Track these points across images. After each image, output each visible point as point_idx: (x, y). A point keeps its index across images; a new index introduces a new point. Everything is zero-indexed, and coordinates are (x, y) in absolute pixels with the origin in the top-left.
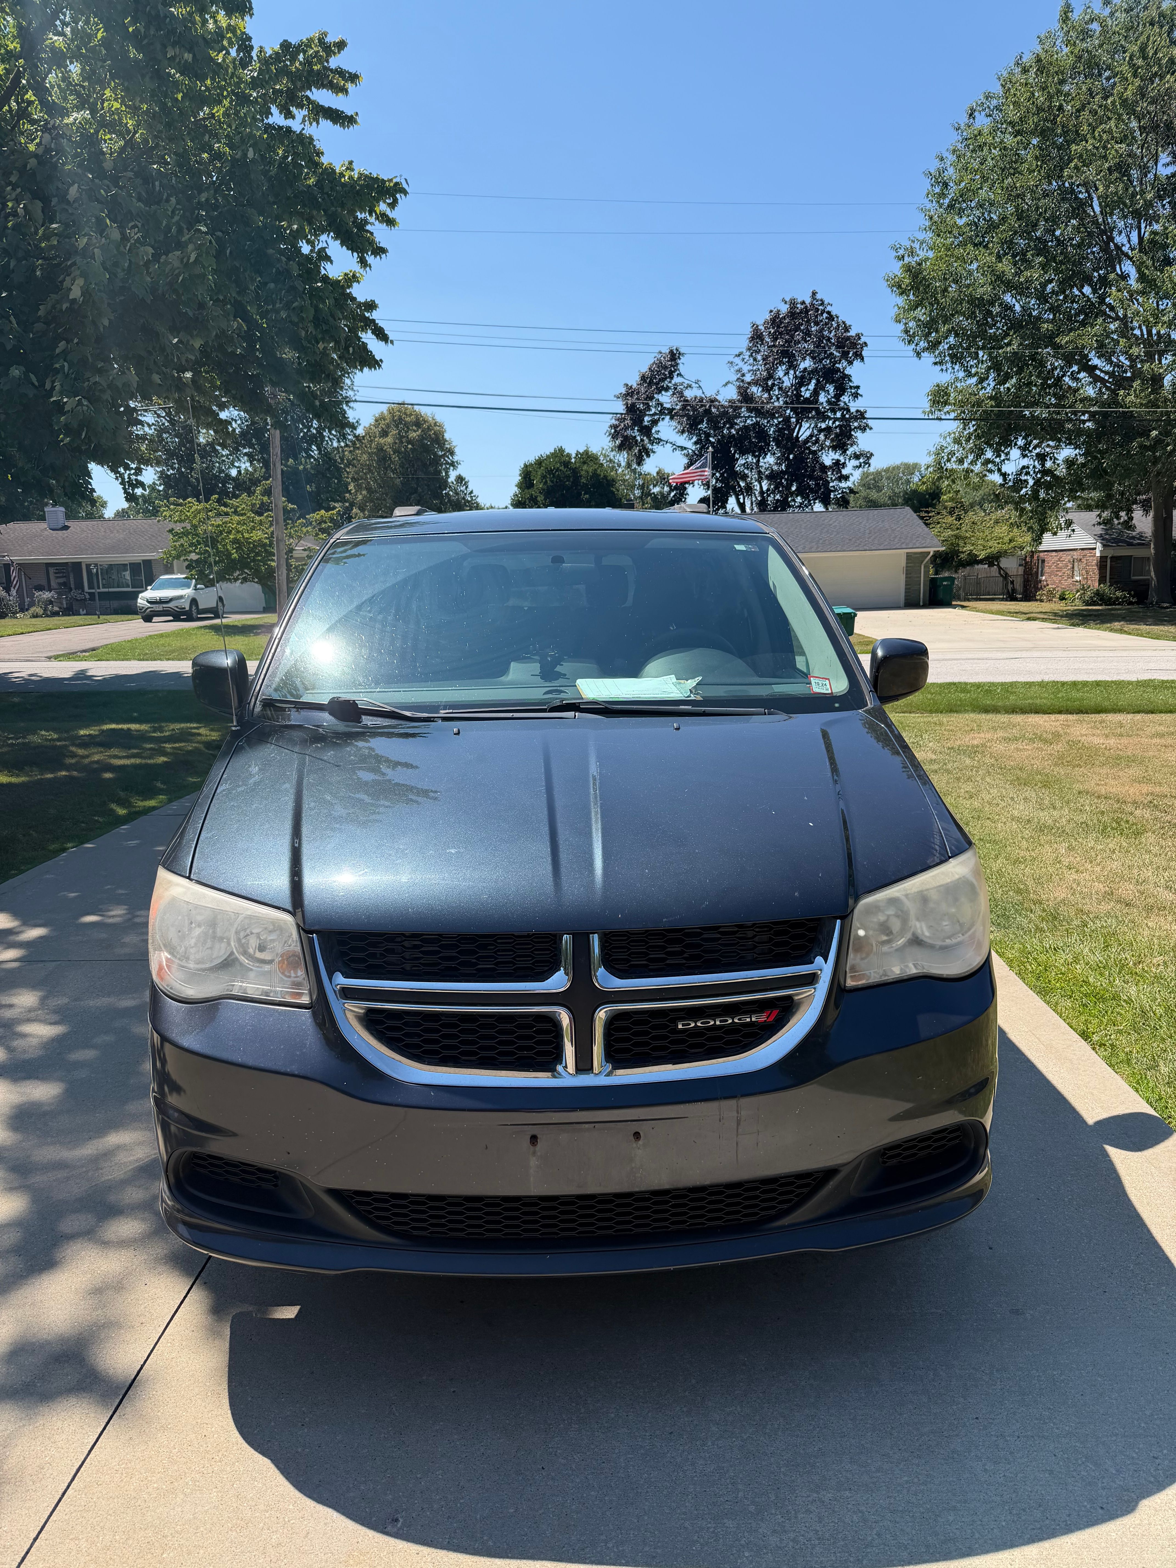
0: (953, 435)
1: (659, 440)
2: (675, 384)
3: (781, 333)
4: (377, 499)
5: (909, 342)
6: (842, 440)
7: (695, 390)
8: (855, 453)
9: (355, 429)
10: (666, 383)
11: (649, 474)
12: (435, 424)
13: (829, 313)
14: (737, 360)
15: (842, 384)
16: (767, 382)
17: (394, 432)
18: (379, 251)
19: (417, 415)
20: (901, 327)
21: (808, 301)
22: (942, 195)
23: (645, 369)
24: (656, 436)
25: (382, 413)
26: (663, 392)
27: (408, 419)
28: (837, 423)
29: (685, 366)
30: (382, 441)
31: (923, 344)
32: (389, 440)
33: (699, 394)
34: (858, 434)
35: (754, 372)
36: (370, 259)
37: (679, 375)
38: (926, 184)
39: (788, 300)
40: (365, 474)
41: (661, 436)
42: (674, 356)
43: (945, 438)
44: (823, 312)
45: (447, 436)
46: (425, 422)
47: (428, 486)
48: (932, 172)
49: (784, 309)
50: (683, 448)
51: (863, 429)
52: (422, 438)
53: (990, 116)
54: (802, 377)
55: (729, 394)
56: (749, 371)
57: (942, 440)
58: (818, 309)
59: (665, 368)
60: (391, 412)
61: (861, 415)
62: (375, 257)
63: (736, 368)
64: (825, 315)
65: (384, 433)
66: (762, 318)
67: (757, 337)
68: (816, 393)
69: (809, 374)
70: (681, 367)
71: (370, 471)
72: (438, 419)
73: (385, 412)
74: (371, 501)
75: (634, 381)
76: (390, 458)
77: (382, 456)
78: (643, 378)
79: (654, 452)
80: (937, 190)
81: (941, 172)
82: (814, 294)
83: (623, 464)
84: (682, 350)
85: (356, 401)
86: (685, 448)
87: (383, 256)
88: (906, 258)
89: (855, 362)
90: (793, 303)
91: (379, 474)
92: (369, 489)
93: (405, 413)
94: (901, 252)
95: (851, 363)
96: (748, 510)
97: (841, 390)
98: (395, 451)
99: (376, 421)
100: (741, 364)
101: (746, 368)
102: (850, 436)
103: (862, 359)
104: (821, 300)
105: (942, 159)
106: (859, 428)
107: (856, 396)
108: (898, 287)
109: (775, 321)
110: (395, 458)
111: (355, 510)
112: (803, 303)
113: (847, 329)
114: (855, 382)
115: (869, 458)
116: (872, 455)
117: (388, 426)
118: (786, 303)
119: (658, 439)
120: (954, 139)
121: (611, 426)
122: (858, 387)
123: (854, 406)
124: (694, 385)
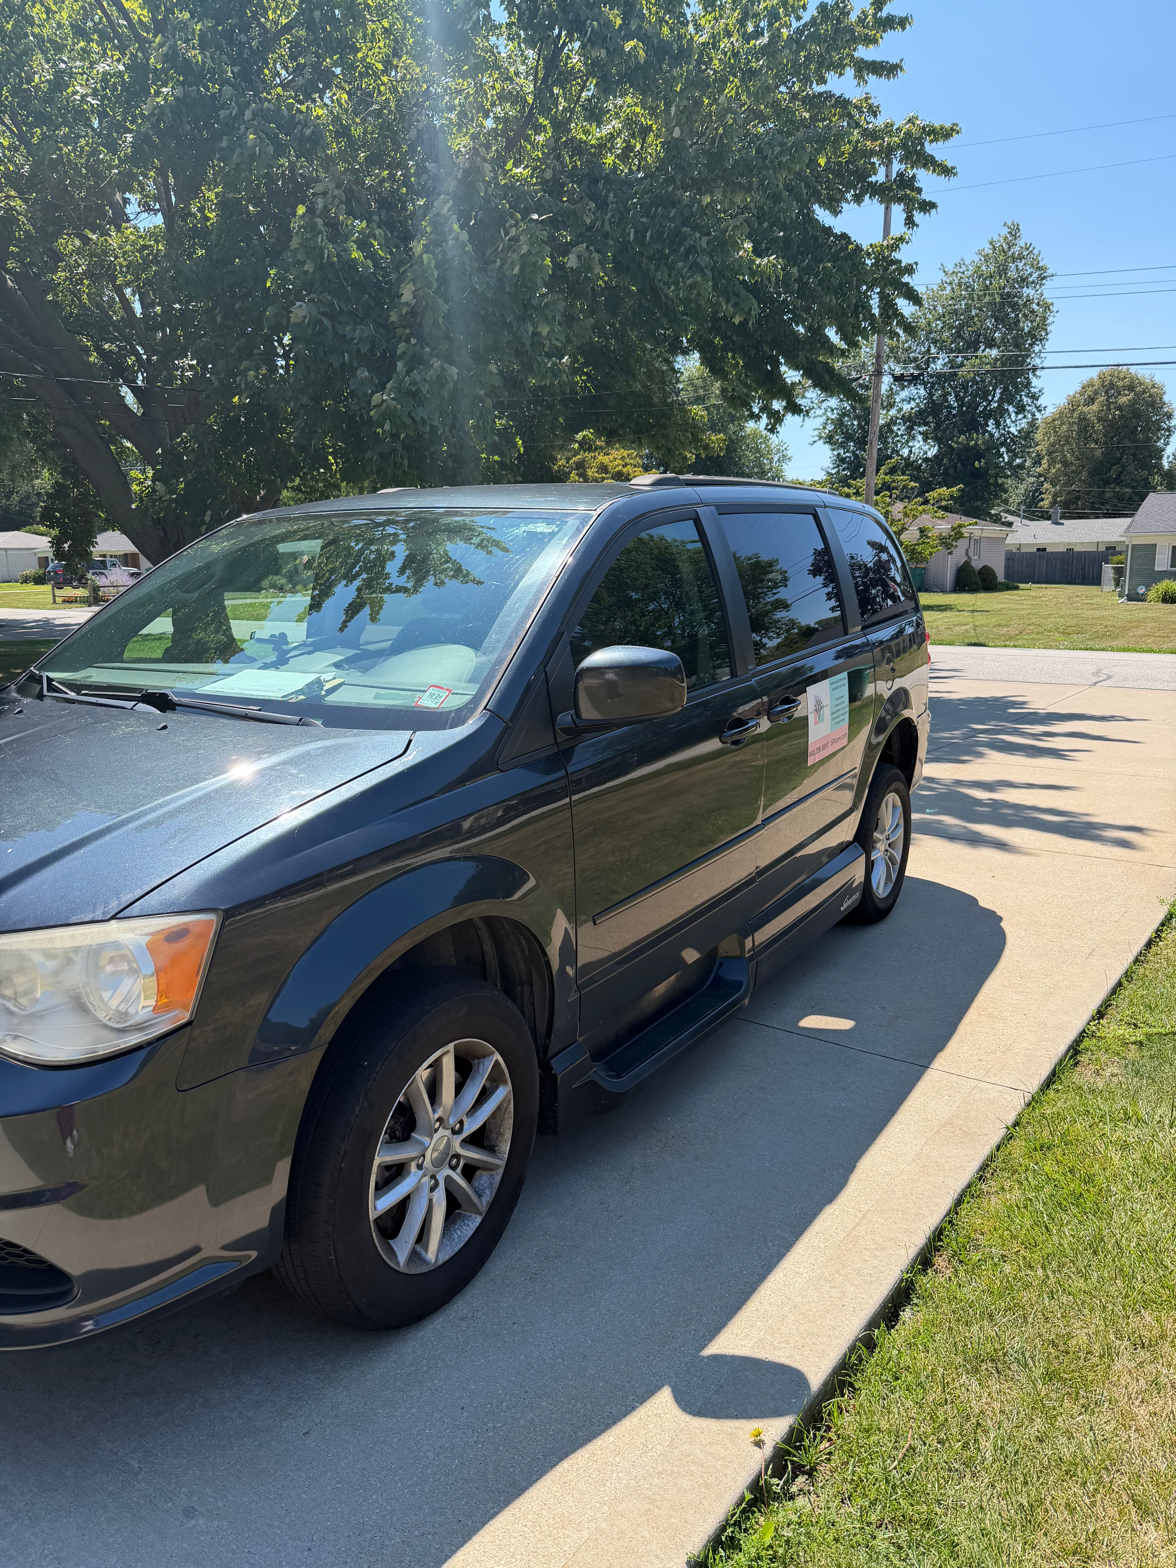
4: (1073, 472)
9: (1037, 400)
12: (1153, 386)
17: (1102, 399)
18: (928, 207)
19: (1132, 378)
25: (1091, 379)
27: (1120, 383)
30: (1086, 409)
32: (1095, 407)
36: (918, 217)
40: (1063, 446)
45: (1166, 398)
46: (1141, 384)
47: (1134, 455)
52: (1133, 403)
60: (1102, 378)
62: (925, 213)
65: (1092, 400)
71: (1068, 442)
72: (1158, 380)
73: (1095, 377)
74: (1066, 475)
76: (1093, 427)
77: (1084, 425)
85: (1043, 368)
87: (933, 211)
91: (1078, 445)
92: (1065, 464)
93: (1118, 377)
98: (1100, 420)
99: (1083, 388)
110: (1099, 427)
111: (1046, 485)
117: (1096, 393)
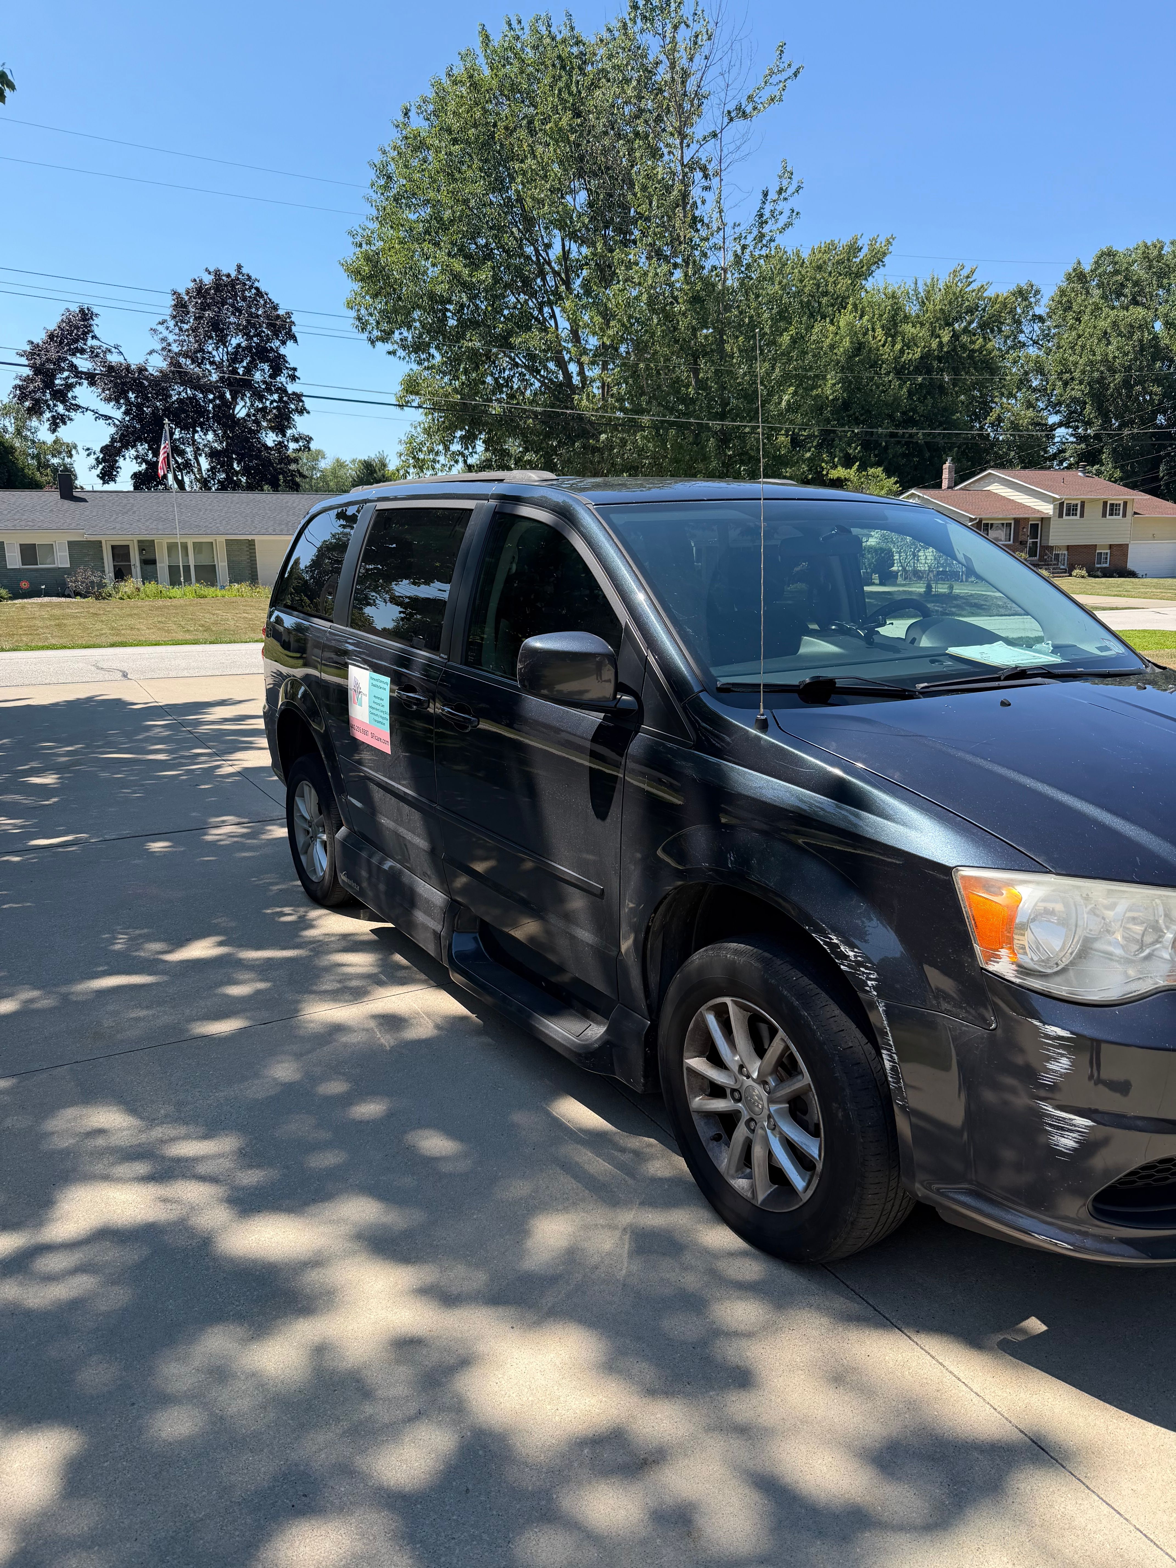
0: (422, 426)
1: (77, 407)
2: (92, 347)
3: (209, 305)
5: (362, 329)
6: (281, 423)
7: (115, 355)
8: (293, 436)
10: (80, 344)
11: (44, 443)
13: (257, 289)
14: (161, 328)
15: (278, 364)
16: (198, 356)
20: (353, 314)
21: (233, 274)
22: (386, 187)
23: (52, 326)
24: (73, 402)
26: (78, 355)
28: (275, 404)
29: (99, 327)
31: (376, 333)
33: (121, 359)
34: (296, 417)
35: (181, 343)
37: (94, 337)
38: (372, 175)
39: (212, 270)
41: (79, 402)
42: (86, 316)
43: (416, 427)
44: (251, 287)
48: (376, 163)
49: (208, 279)
50: (107, 418)
51: (302, 411)
53: (428, 119)
54: (236, 353)
55: (157, 364)
56: (175, 341)
57: (413, 430)
58: (245, 284)
59: (77, 328)
61: (298, 397)
63: (161, 336)
64: (253, 291)
66: (184, 285)
67: (180, 306)
68: (248, 370)
69: (243, 350)
70: (95, 328)
75: (40, 337)
78: (51, 337)
79: (71, 420)
80: (382, 182)
81: (385, 165)
82: (239, 267)
83: (11, 429)
84: (95, 310)
86: (110, 418)
88: (364, 246)
89: (288, 343)
90: (217, 274)
94: (359, 239)
95: (284, 343)
96: (188, 488)
97: (276, 370)
100: (165, 333)
101: (171, 338)
102: (288, 419)
103: (296, 341)
104: (248, 275)
105: (384, 152)
106: (296, 410)
107: (293, 378)
108: (356, 273)
109: (200, 291)
112: (228, 276)
113: (275, 308)
114: (292, 362)
115: (309, 442)
116: (311, 438)
118: (210, 273)
119: (76, 405)
120: (393, 137)
121: (15, 387)
122: (295, 369)
123: (291, 388)
124: (113, 350)
